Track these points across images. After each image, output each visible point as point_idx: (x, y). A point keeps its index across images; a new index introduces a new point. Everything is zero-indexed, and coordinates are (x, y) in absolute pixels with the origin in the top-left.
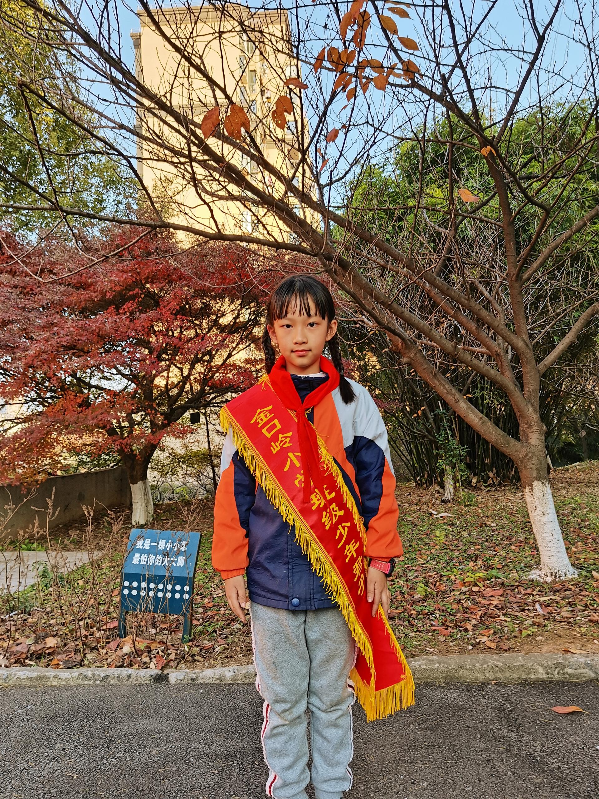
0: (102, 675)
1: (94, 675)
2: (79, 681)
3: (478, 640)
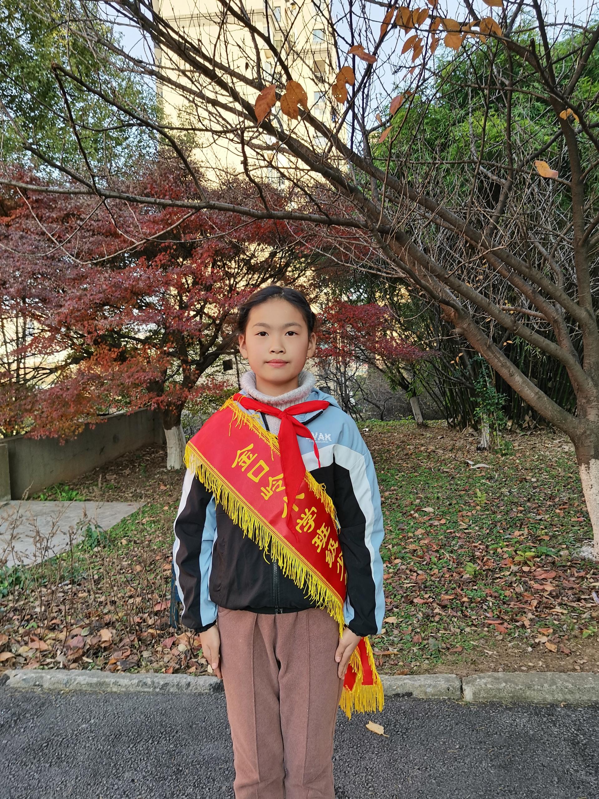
0: (162, 683)
1: (153, 682)
2: (139, 689)
3: (537, 641)
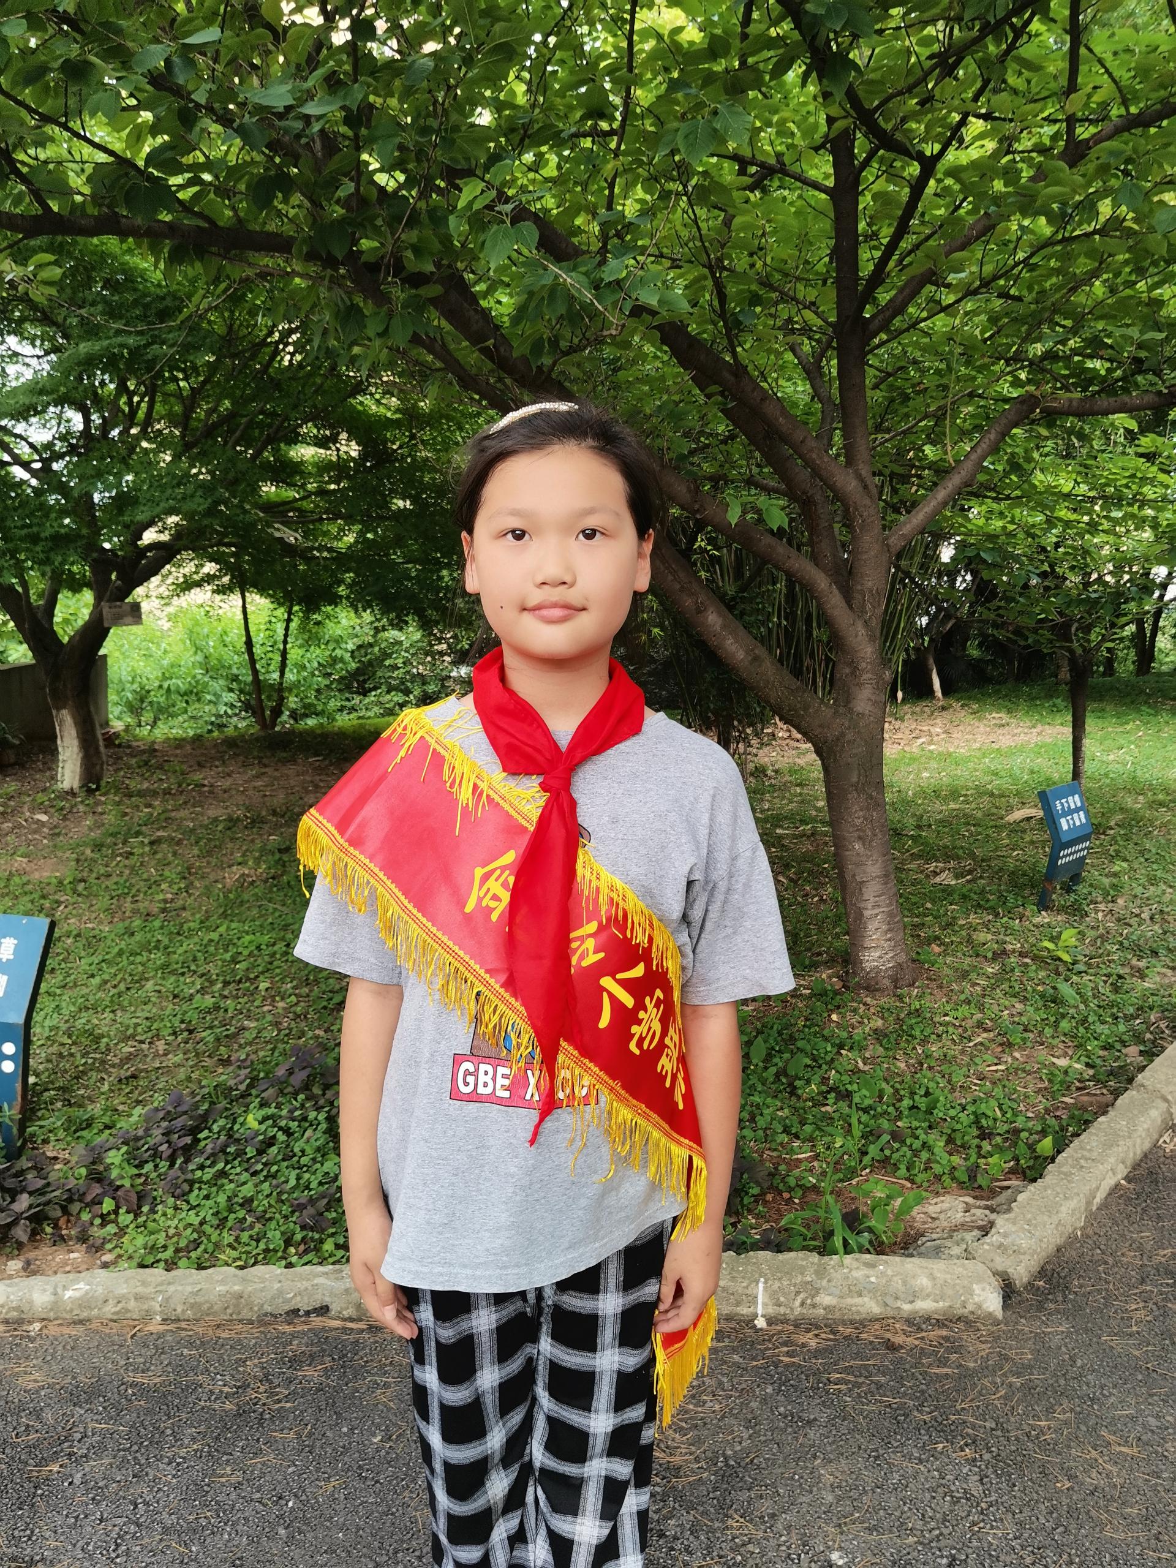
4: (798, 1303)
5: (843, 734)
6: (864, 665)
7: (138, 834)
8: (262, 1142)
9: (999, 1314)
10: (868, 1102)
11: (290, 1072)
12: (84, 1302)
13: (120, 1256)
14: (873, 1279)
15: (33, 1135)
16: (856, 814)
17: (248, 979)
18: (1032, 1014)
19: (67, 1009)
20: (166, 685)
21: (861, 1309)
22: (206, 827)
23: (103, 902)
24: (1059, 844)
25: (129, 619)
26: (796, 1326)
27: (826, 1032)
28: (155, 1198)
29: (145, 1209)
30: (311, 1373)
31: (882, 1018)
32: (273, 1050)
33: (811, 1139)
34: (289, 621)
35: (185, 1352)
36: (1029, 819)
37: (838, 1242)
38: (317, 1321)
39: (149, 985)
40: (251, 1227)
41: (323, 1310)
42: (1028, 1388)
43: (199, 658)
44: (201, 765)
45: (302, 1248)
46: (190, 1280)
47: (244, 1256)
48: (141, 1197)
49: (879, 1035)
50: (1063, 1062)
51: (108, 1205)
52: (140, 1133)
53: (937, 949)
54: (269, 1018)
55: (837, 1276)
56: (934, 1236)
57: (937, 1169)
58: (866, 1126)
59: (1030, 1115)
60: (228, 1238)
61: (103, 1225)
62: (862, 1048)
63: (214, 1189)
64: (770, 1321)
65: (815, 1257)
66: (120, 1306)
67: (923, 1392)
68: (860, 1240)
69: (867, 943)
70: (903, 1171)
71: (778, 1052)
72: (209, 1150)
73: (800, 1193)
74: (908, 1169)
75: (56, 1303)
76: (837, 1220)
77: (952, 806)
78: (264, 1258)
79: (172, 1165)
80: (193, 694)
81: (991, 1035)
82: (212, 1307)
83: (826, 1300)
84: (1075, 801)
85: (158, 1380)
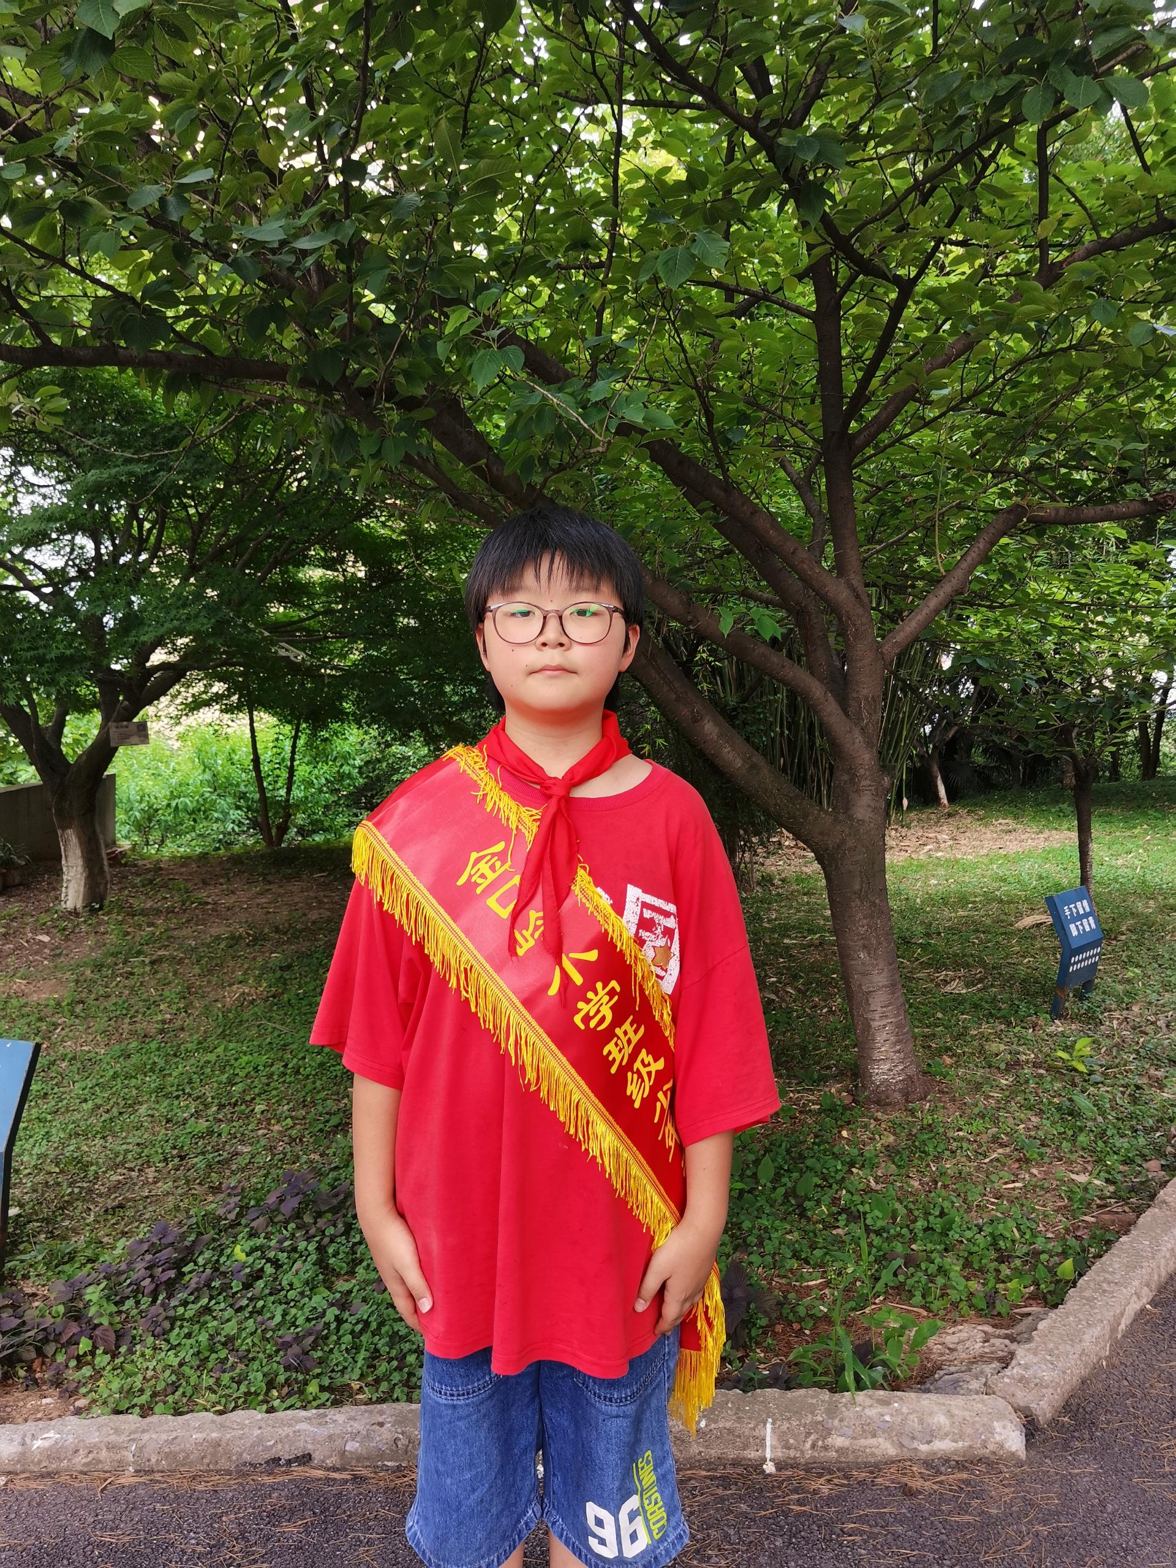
4: (808, 1445)
5: (843, 842)
6: (862, 771)
7: (139, 953)
8: (249, 1275)
9: (1022, 1454)
10: (880, 1224)
11: (281, 1200)
12: (54, 1453)
13: (94, 1401)
14: (887, 1418)
15: (12, 1270)
16: (860, 924)
17: (244, 1102)
18: (1049, 1128)
19: (57, 1135)
20: (174, 804)
21: (876, 1451)
22: (208, 946)
23: (101, 1023)
24: (1069, 950)
25: (135, 739)
26: (808, 1470)
27: (836, 1150)
28: (134, 1338)
29: (123, 1349)
30: (291, 1529)
31: (894, 1134)
32: (266, 1176)
33: (822, 1265)
34: (296, 738)
35: (158, 1506)
36: (1039, 925)
37: (849, 1377)
38: (298, 1471)
39: (143, 1110)
40: (233, 1367)
41: (306, 1459)
42: (1056, 1537)
43: (208, 776)
44: (205, 883)
45: (285, 1390)
46: (166, 1427)
47: (223, 1400)
48: (119, 1336)
49: (891, 1152)
50: (1082, 1179)
51: (85, 1345)
52: (123, 1266)
53: (948, 1061)
54: (263, 1142)
55: (849, 1414)
56: (953, 1369)
57: (954, 1295)
58: (879, 1249)
59: (1050, 1235)
60: (207, 1381)
61: (78, 1367)
62: (874, 1166)
63: (197, 1327)
64: (780, 1466)
65: (825, 1395)
66: (91, 1456)
67: (943, 1543)
68: (873, 1374)
69: (876, 1056)
70: (918, 1299)
71: (788, 1171)
72: (193, 1285)
73: (811, 1323)
74: (924, 1296)
75: (23, 1454)
76: (847, 1353)
77: (961, 913)
78: (245, 1402)
79: (154, 1302)
80: (200, 812)
81: (1008, 1150)
82: (187, 1457)
83: (838, 1441)
84: (1083, 906)
85: (127, 1539)
